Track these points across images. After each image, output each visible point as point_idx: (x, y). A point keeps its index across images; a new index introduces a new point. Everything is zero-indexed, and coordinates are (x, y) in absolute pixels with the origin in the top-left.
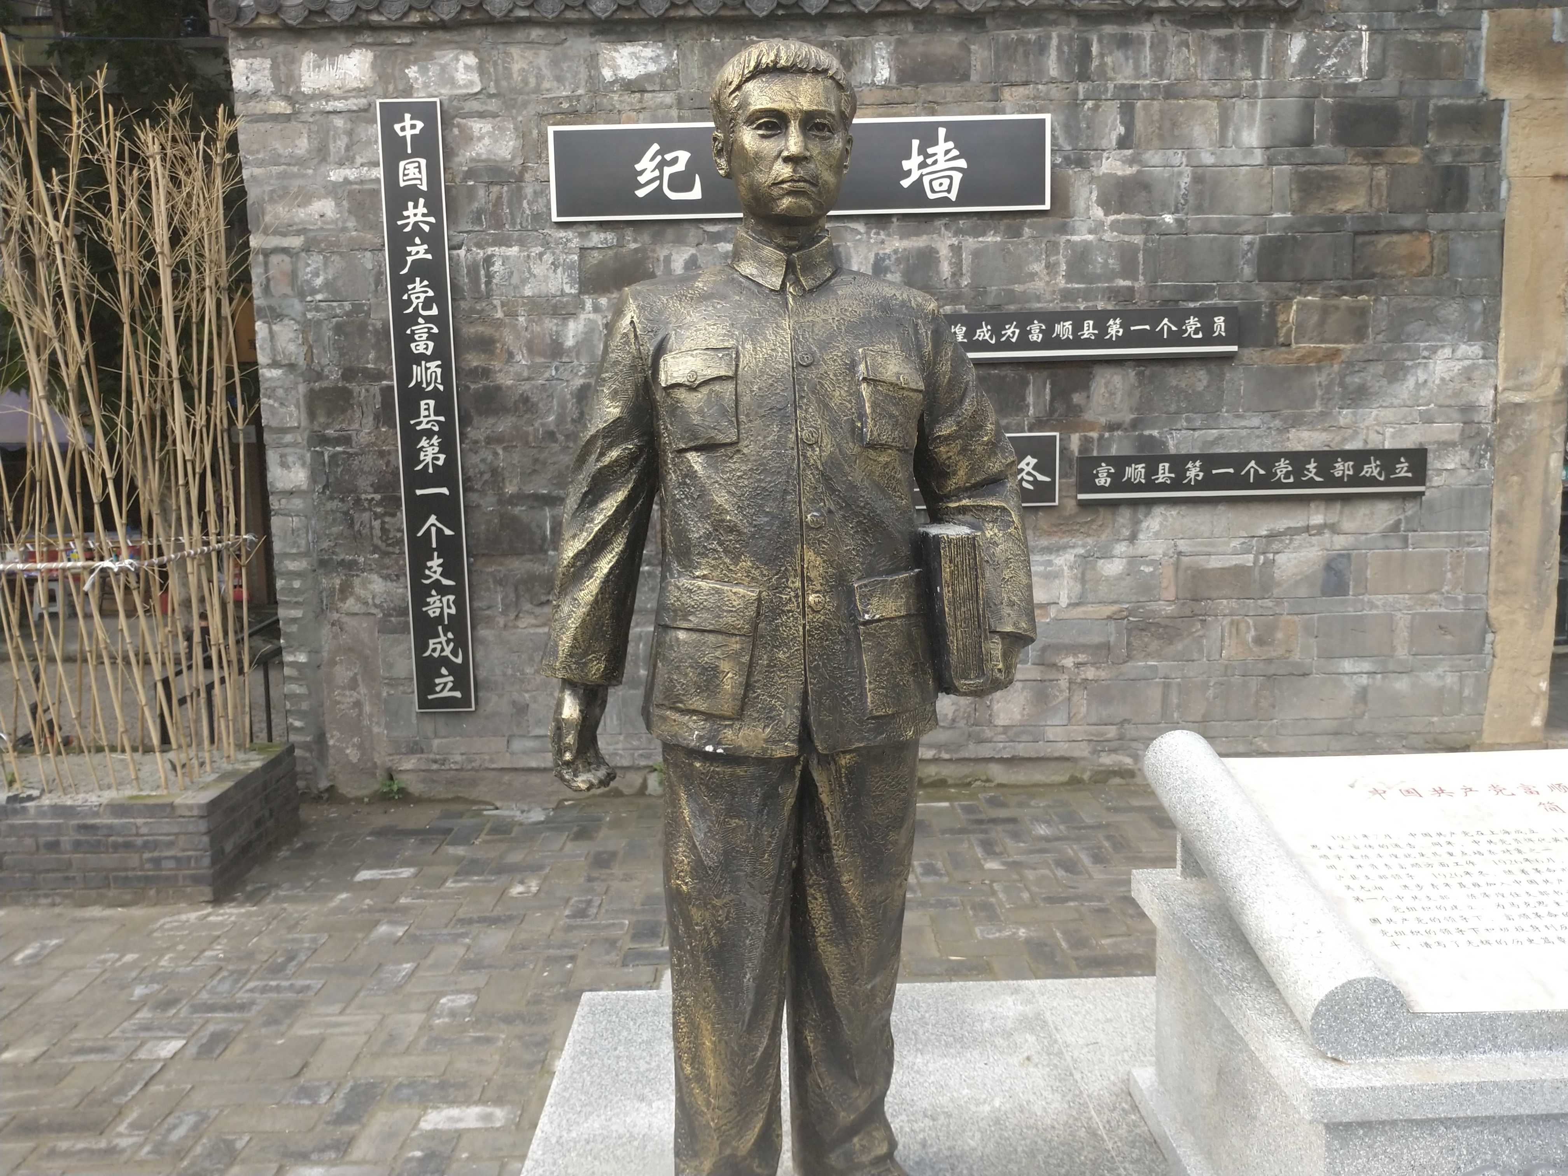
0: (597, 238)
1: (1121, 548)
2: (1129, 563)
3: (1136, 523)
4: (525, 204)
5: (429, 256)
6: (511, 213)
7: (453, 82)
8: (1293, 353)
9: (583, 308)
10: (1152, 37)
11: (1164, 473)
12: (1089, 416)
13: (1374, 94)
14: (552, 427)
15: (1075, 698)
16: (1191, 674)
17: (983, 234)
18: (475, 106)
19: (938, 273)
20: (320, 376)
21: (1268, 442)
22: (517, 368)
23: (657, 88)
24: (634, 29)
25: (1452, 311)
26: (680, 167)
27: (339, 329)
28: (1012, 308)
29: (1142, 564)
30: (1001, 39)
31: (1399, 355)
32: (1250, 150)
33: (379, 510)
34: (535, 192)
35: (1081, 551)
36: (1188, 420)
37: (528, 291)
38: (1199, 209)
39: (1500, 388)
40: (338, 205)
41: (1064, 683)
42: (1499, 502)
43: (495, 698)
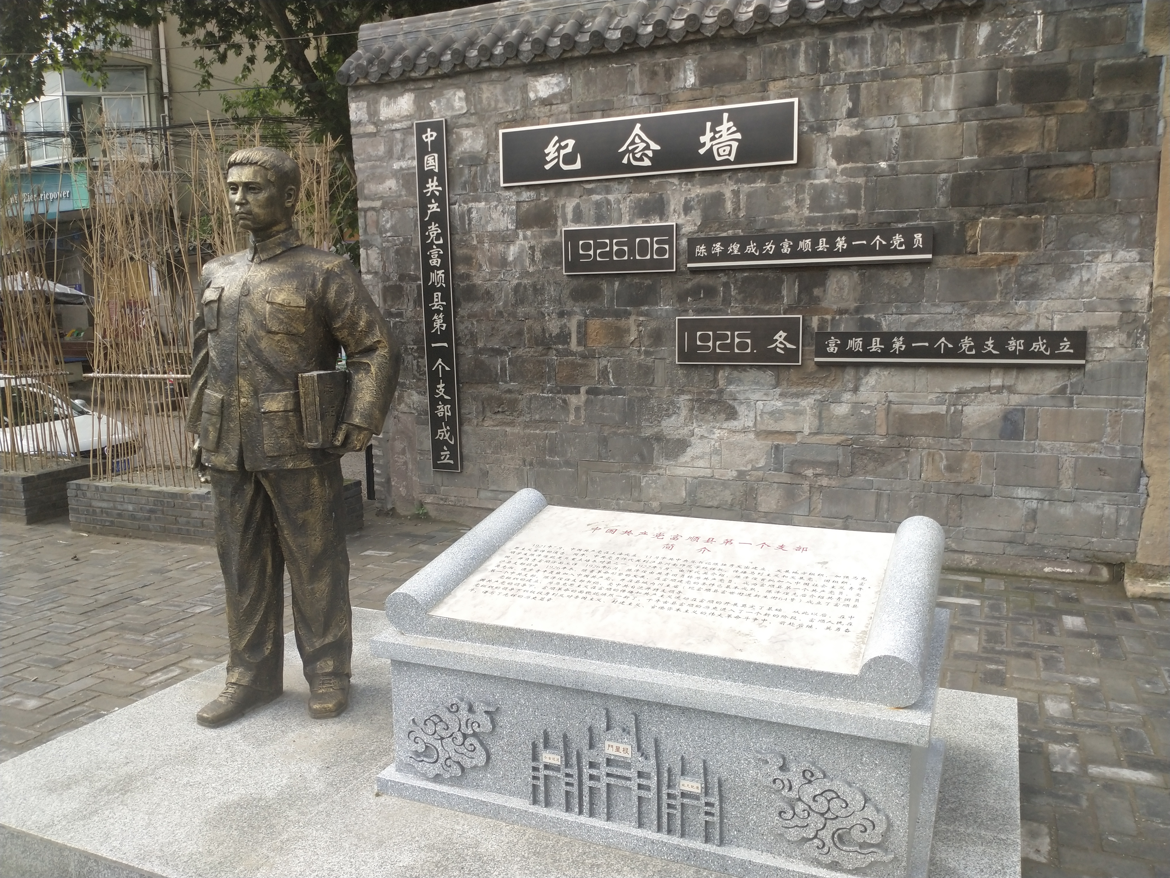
0: (526, 195)
1: (847, 396)
2: (853, 407)
3: (858, 379)
4: (488, 177)
5: (439, 210)
6: (481, 183)
7: (452, 108)
8: (978, 259)
9: (518, 238)
10: (872, 38)
11: (876, 345)
12: (824, 304)
13: (1047, 62)
14: (501, 309)
15: (814, 498)
16: (898, 488)
17: (754, 182)
18: (464, 120)
19: (724, 208)
20: (388, 279)
21: (959, 324)
22: (484, 273)
23: (559, 102)
24: (547, 67)
25: (1112, 225)
26: (569, 150)
27: (397, 252)
28: (773, 230)
29: (862, 408)
30: (767, 50)
31: (1065, 260)
32: (946, 112)
33: (416, 354)
34: (494, 170)
35: (819, 397)
36: (897, 308)
37: (489, 228)
38: (907, 157)
39: (1154, 285)
40: (397, 182)
41: (806, 487)
42: (1153, 375)
43: (472, 466)
